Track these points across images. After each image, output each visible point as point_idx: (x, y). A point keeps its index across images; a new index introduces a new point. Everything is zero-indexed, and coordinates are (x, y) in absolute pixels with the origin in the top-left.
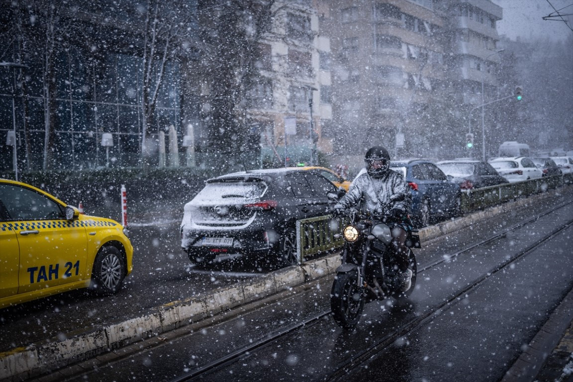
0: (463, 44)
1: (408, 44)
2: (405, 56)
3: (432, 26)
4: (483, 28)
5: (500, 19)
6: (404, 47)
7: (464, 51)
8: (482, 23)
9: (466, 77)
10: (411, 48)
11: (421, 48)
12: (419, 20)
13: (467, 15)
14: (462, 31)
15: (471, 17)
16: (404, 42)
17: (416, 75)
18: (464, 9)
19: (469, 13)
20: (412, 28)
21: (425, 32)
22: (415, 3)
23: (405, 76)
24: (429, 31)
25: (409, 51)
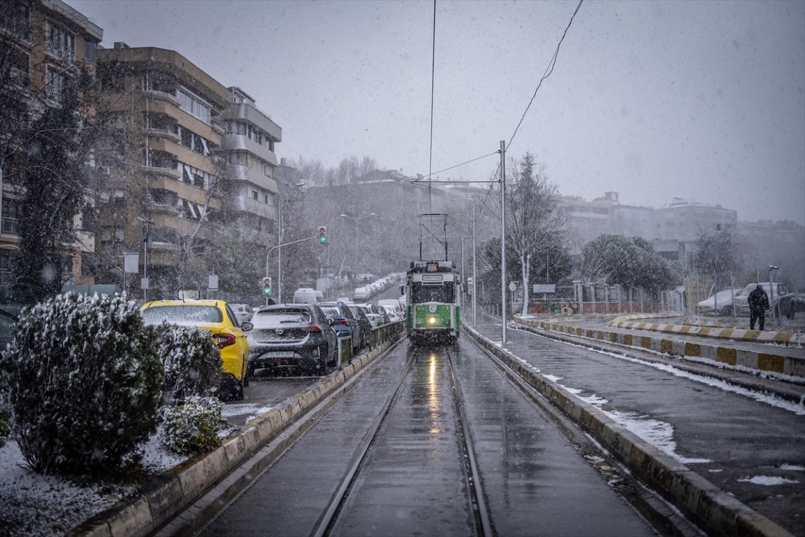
0: (241, 168)
1: (183, 163)
2: (181, 179)
3: (210, 144)
4: (261, 150)
5: (279, 141)
6: (180, 167)
7: (242, 177)
8: (261, 144)
9: (243, 207)
10: (188, 169)
11: (197, 170)
12: (196, 135)
13: (245, 134)
14: (239, 153)
15: (250, 136)
16: (180, 162)
17: (191, 202)
18: (242, 127)
19: (247, 130)
20: (188, 145)
21: (203, 151)
22: (192, 114)
23: (180, 203)
24: (206, 150)
25: (185, 172)
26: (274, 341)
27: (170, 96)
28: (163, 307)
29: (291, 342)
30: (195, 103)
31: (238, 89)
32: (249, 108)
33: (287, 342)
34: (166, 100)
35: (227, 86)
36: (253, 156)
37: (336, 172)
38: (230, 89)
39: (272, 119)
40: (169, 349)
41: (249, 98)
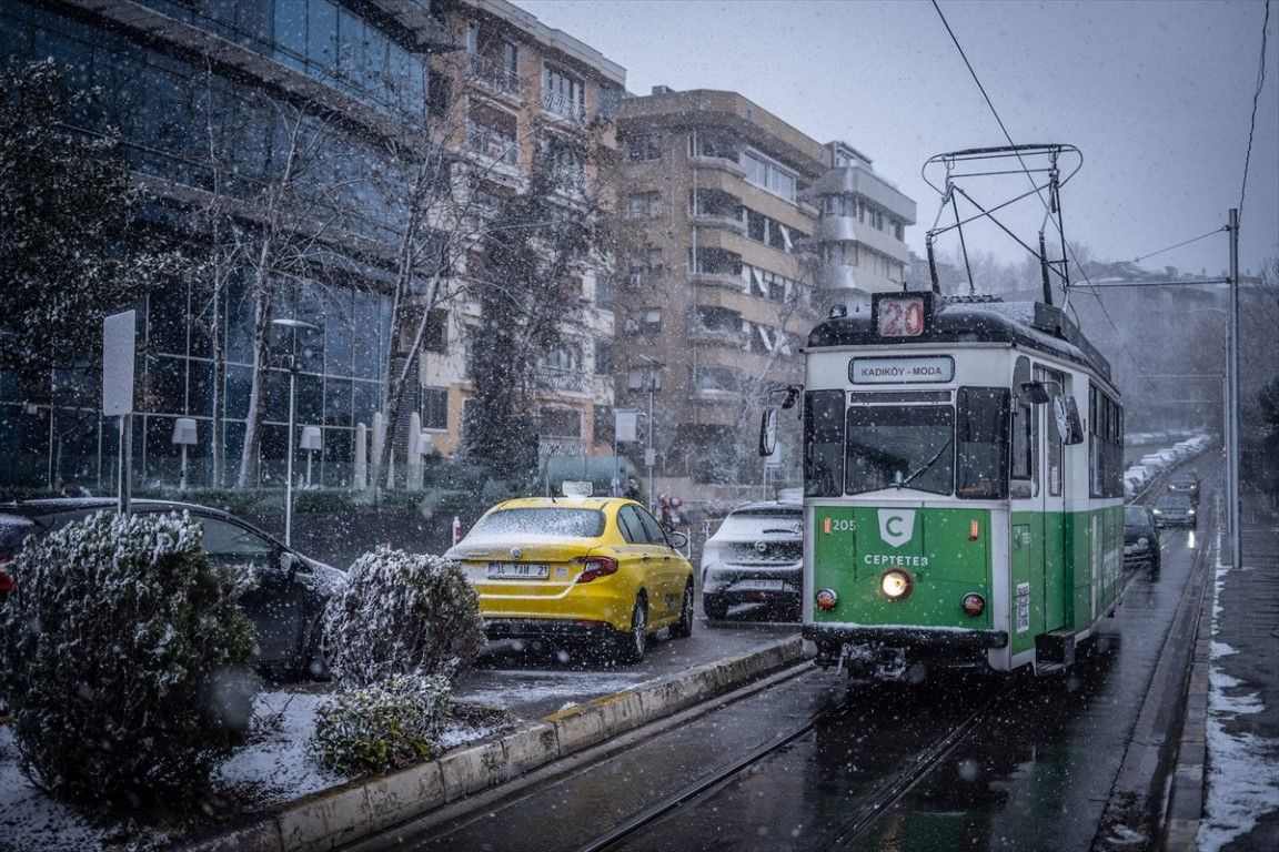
0: (848, 270)
1: (751, 266)
2: (747, 291)
3: (795, 234)
4: (882, 239)
5: (912, 223)
6: (746, 273)
7: (850, 283)
8: (880, 228)
10: (759, 276)
11: (773, 275)
12: (772, 221)
13: (855, 215)
14: (844, 245)
15: (862, 219)
16: (746, 264)
17: (764, 326)
18: (849, 203)
19: (858, 210)
20: (758, 236)
21: (783, 244)
22: (766, 189)
23: (746, 328)
24: (789, 244)
25: (753, 278)
26: (752, 562)
27: (729, 163)
28: (518, 509)
29: (781, 565)
30: (771, 170)
31: (843, 145)
32: (861, 175)
33: (773, 565)
34: (721, 169)
35: (823, 142)
36: (868, 250)
37: (1020, 269)
38: (829, 146)
39: (899, 189)
40: (381, 592)
41: (861, 157)
